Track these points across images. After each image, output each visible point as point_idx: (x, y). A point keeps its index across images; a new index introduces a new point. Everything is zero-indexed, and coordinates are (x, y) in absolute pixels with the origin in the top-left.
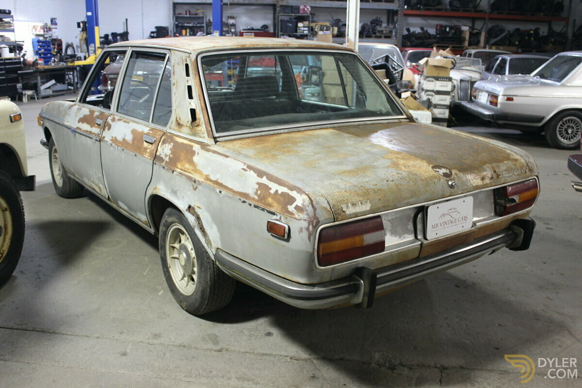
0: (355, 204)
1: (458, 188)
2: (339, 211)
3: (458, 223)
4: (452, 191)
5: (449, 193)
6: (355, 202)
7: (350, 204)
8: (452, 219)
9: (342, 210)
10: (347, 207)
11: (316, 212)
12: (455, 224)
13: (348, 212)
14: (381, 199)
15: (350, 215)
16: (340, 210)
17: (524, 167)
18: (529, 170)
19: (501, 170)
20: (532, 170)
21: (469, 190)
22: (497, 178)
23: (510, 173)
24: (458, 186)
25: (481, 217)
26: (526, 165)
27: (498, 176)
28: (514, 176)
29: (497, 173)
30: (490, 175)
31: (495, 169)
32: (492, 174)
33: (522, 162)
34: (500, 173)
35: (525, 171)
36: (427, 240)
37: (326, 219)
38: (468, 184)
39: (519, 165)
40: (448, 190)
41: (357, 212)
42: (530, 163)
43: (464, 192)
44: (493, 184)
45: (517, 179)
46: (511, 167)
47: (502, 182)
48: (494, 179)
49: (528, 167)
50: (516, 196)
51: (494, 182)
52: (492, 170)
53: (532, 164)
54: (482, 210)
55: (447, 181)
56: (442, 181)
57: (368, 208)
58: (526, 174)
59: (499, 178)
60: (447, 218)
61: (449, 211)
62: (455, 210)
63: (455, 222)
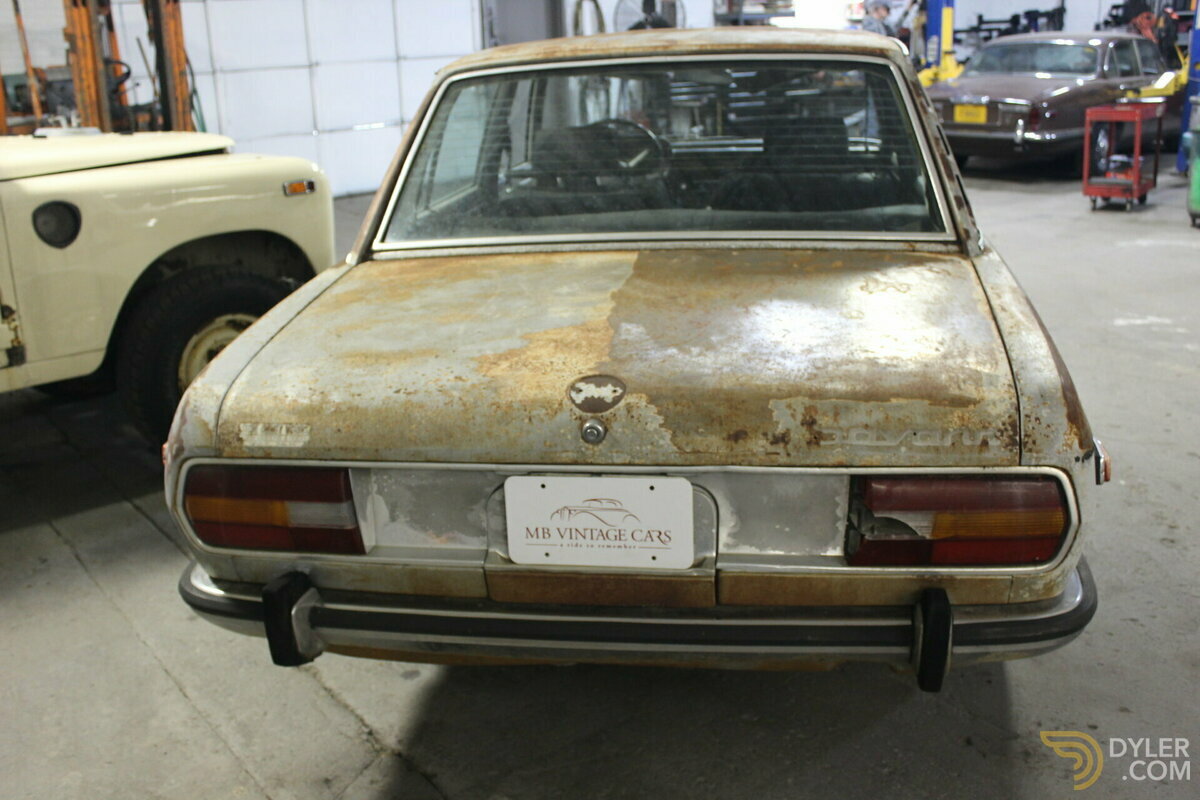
0: (273, 430)
1: (612, 446)
2: (230, 438)
3: (630, 542)
4: (589, 452)
5: (571, 456)
6: (273, 426)
7: (260, 427)
8: (599, 525)
9: (238, 434)
10: (253, 432)
11: (184, 428)
12: (618, 543)
13: (247, 443)
14: (344, 430)
15: (251, 449)
16: (232, 435)
17: (985, 428)
18: (1013, 442)
19: (843, 422)
20: (1030, 446)
21: (661, 459)
22: (809, 443)
23: (884, 439)
24: (616, 442)
25: (774, 549)
26: (1004, 424)
27: (816, 439)
28: (903, 449)
29: (816, 428)
30: (780, 429)
31: (817, 417)
32: (788, 430)
33: (993, 411)
34: (830, 431)
35: (979, 442)
36: (510, 561)
37: (198, 447)
38: (661, 442)
39: (962, 418)
40: (571, 446)
41: (270, 448)
42: (1033, 419)
43: (637, 461)
44: (783, 459)
45: (919, 463)
46: (908, 421)
47: (832, 460)
48: (790, 446)
49: (1011, 433)
50: (911, 515)
51: (788, 455)
52: (799, 418)
53: (1044, 425)
54: (787, 529)
55: (582, 420)
56: (564, 417)
57: (300, 444)
58: (981, 451)
59: (818, 444)
60: (582, 521)
61: (587, 504)
62: (613, 506)
63: (619, 537)
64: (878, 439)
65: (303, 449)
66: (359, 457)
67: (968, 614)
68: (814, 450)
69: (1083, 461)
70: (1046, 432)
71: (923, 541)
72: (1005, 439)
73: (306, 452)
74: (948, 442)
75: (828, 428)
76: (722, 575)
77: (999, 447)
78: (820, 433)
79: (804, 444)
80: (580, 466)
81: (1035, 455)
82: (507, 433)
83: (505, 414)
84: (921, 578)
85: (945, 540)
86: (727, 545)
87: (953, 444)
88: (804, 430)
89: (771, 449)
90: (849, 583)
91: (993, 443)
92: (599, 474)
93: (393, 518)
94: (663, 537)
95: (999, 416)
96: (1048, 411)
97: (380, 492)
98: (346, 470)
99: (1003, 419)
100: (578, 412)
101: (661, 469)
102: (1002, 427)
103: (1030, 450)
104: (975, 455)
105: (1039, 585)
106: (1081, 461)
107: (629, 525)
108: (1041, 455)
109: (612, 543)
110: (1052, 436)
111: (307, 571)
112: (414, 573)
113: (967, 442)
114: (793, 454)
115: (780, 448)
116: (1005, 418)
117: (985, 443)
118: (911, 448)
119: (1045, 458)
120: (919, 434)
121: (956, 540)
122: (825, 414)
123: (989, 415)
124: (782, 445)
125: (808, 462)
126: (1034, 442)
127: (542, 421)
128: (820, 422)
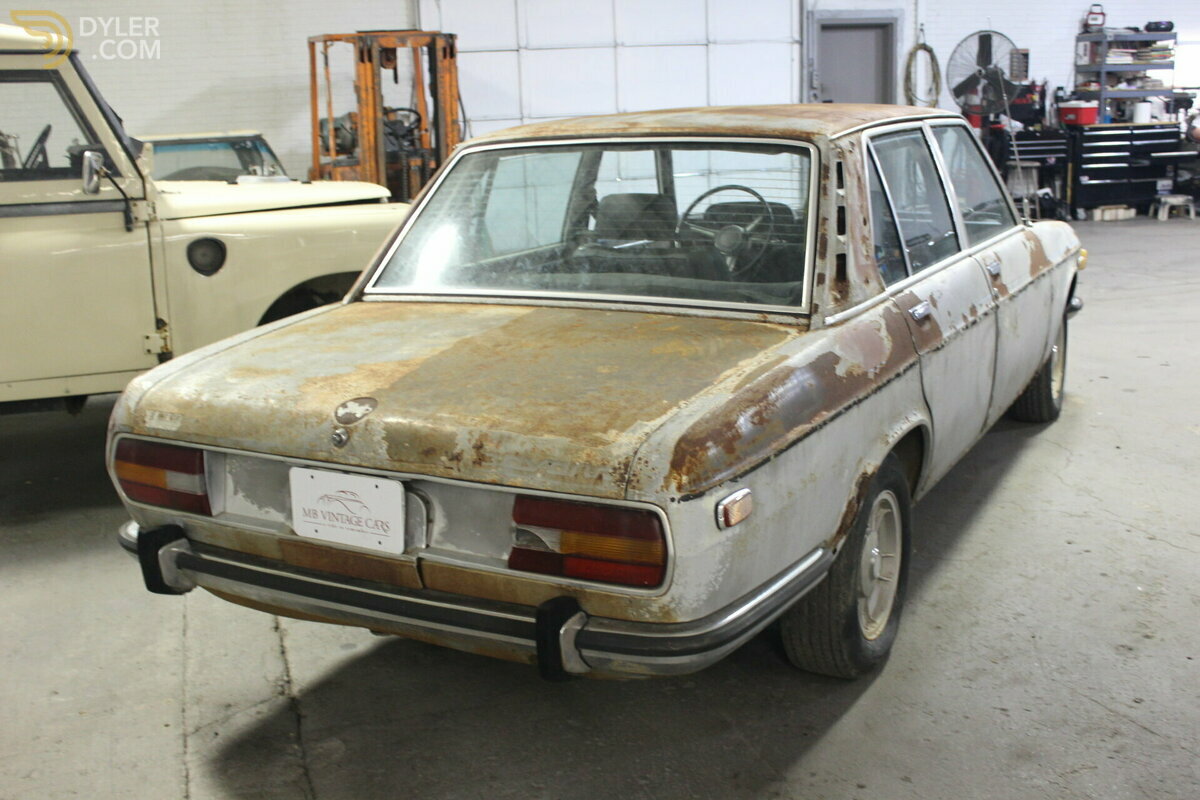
0: (163, 417)
1: (350, 450)
2: (140, 420)
4: (336, 454)
5: (326, 455)
6: (164, 414)
7: (157, 414)
8: (344, 511)
9: (145, 418)
10: (152, 417)
11: (118, 410)
14: (200, 421)
15: (148, 429)
16: (142, 418)
17: (604, 465)
18: (622, 479)
19: (502, 450)
20: (634, 484)
21: (379, 464)
22: (474, 463)
23: (527, 466)
24: (353, 448)
25: (467, 549)
26: (619, 463)
27: (480, 460)
28: (539, 475)
29: (482, 451)
30: (457, 450)
31: (484, 443)
32: (463, 451)
33: (615, 452)
34: (491, 455)
35: (595, 476)
36: (293, 532)
37: (124, 425)
38: (380, 451)
39: (588, 455)
40: (325, 448)
41: (158, 429)
42: (642, 462)
43: (364, 464)
44: (455, 473)
45: (549, 488)
46: (548, 453)
47: (489, 478)
48: (461, 464)
49: (623, 471)
50: (544, 531)
51: (459, 470)
52: (473, 442)
53: (650, 468)
54: (478, 534)
55: (336, 428)
56: (326, 425)
57: (174, 429)
58: (595, 484)
59: (480, 464)
60: (336, 507)
61: (339, 494)
62: (353, 498)
63: (358, 523)
64: (523, 465)
65: (175, 432)
66: (204, 442)
67: (601, 625)
68: (477, 468)
69: (679, 502)
70: (649, 473)
71: (553, 555)
72: (618, 477)
73: (178, 435)
74: (572, 474)
75: (491, 452)
76: (423, 563)
77: (610, 482)
78: (483, 455)
79: (470, 463)
80: (329, 464)
81: (637, 492)
82: (290, 433)
83: (293, 420)
84: (560, 587)
85: (570, 555)
86: (437, 542)
87: (576, 476)
88: (473, 452)
89: (448, 464)
90: (509, 582)
91: (606, 477)
92: (346, 472)
93: (236, 493)
94: (384, 526)
95: (618, 456)
96: (658, 456)
97: (230, 472)
98: (201, 451)
99: (620, 459)
100: (336, 422)
101: (380, 472)
102: (617, 466)
103: (634, 487)
104: (591, 486)
105: (655, 608)
106: (676, 502)
107: (364, 514)
108: (643, 493)
109: (352, 527)
110: (654, 478)
111: (181, 525)
112: (239, 534)
113: (587, 475)
114: (462, 469)
115: (453, 464)
116: (622, 460)
117: (600, 477)
118: (544, 475)
119: (645, 496)
120: (554, 464)
121: (578, 556)
122: (491, 441)
123: (611, 456)
124: (455, 462)
125: (472, 478)
126: (638, 481)
127: (312, 426)
128: (486, 447)
